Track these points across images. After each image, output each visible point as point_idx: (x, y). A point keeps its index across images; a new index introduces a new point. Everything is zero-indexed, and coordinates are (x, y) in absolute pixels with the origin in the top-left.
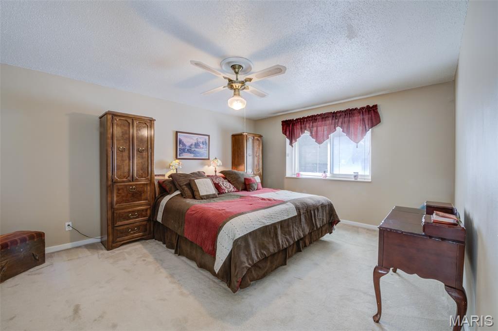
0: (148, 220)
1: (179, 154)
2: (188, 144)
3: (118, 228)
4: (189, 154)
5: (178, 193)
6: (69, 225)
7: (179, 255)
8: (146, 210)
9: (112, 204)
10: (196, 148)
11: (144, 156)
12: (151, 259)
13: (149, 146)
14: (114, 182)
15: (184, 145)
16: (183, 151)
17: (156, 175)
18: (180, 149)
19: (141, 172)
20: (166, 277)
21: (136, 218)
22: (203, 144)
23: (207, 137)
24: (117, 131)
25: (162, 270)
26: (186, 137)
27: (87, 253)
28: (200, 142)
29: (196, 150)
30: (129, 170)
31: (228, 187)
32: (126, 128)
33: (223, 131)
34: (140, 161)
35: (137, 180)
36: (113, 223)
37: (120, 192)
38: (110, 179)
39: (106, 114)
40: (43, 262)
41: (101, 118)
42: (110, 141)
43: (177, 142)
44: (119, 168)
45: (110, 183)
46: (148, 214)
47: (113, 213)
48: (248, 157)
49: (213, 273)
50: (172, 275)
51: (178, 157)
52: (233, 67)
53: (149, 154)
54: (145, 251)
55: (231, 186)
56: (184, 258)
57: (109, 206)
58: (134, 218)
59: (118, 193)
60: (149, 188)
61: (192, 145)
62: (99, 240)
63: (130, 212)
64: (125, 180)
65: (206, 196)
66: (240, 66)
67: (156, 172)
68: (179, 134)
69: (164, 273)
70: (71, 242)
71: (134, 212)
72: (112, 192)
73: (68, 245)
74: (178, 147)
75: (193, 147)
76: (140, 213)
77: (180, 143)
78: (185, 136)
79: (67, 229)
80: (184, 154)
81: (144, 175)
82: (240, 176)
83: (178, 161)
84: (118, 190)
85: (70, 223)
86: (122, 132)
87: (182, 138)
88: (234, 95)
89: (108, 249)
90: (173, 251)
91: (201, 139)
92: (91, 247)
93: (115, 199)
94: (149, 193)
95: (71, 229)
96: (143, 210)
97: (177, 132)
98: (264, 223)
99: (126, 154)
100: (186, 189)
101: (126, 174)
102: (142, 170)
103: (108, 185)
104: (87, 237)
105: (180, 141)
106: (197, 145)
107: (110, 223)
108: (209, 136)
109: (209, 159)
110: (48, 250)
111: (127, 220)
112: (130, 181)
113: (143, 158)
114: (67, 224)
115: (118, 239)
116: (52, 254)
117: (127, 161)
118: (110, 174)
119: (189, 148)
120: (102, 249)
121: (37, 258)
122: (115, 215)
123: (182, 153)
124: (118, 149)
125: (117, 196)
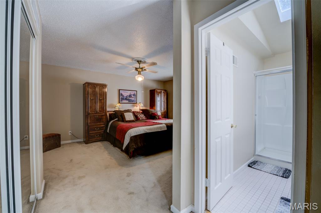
0: (104, 132)
1: (121, 101)
2: (125, 96)
3: (91, 135)
4: (126, 101)
5: (117, 119)
6: (70, 133)
7: (115, 147)
8: (103, 127)
9: (88, 123)
10: (130, 97)
11: (102, 102)
12: (103, 148)
13: (105, 97)
14: (89, 114)
15: (123, 96)
16: (123, 99)
17: (108, 111)
18: (121, 98)
19: (101, 109)
20: (107, 154)
21: (98, 130)
22: (133, 95)
23: (136, 92)
24: (90, 90)
25: (106, 151)
26: (125, 92)
27: (77, 144)
28: (132, 94)
29: (130, 98)
30: (95, 108)
31: (142, 117)
32: (94, 89)
33: (145, 88)
34: (101, 104)
35: (99, 113)
36: (88, 132)
37: (91, 118)
38: (87, 112)
39: (85, 83)
40: (60, 147)
41: (84, 85)
42: (87, 96)
43: (120, 95)
44: (91, 107)
45: (87, 114)
46: (104, 129)
47: (88, 128)
48: (158, 102)
49: (122, 150)
50: (109, 153)
51: (120, 102)
52: (138, 61)
53: (105, 101)
54: (101, 145)
55: (144, 117)
56: (117, 148)
57: (87, 124)
58: (97, 130)
59: (90, 119)
60: (104, 117)
61: (127, 96)
62: (83, 140)
63: (95, 128)
64: (93, 113)
65: (129, 121)
66: (141, 61)
67: (108, 110)
68: (120, 91)
69: (106, 152)
70: (71, 140)
71: (97, 128)
72: (88, 118)
73: (70, 141)
74: (120, 97)
75: (128, 97)
76: (101, 128)
77: (121, 96)
78: (123, 92)
79: (70, 134)
80: (123, 100)
81: (102, 111)
82: (150, 112)
83: (119, 104)
84: (91, 117)
85: (71, 132)
86: (92, 91)
87: (122, 93)
88: (139, 74)
89: (86, 144)
90: (113, 145)
91: (132, 93)
92: (79, 143)
93: (89, 121)
94: (104, 119)
95: (71, 134)
96: (101, 127)
97: (119, 90)
98: (146, 132)
99: (94, 101)
100: (120, 117)
101: (94, 110)
102: (101, 108)
103: (86, 115)
104: (78, 138)
105: (121, 94)
106: (130, 96)
107: (87, 132)
108: (137, 91)
109: (136, 103)
110: (62, 143)
111: (94, 131)
112: (95, 114)
113: (101, 103)
114: (69, 132)
115: (90, 140)
116: (63, 145)
117: (94, 104)
118: (87, 110)
119: (126, 98)
120: (84, 144)
121: (58, 144)
122: (89, 128)
123: (122, 100)
124: (90, 99)
125: (90, 120)
